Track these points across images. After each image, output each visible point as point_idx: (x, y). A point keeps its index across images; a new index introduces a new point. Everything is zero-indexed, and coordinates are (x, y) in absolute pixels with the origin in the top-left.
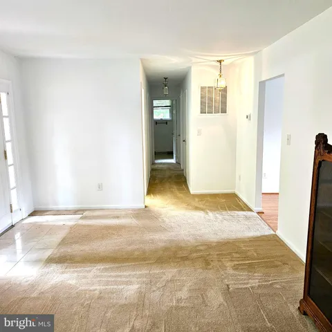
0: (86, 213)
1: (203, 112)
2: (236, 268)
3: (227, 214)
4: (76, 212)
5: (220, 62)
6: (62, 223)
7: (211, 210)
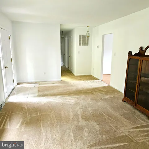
0: (40, 83)
1: (80, 45)
2: (101, 94)
3: (92, 81)
4: (36, 83)
5: (88, 27)
6: (33, 86)
7: (86, 80)
